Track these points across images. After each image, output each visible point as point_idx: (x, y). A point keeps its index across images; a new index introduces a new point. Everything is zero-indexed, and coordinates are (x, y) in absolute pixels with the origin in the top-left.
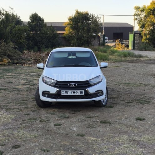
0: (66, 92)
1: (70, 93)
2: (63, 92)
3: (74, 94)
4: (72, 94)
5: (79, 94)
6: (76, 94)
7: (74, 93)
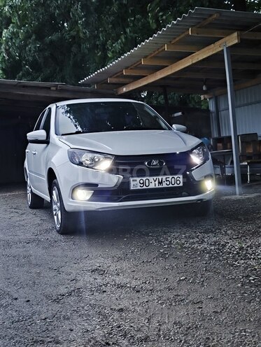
0: (141, 181)
1: (152, 183)
2: (135, 183)
3: (160, 186)
4: (157, 186)
5: (171, 185)
6: (164, 185)
7: (160, 183)
